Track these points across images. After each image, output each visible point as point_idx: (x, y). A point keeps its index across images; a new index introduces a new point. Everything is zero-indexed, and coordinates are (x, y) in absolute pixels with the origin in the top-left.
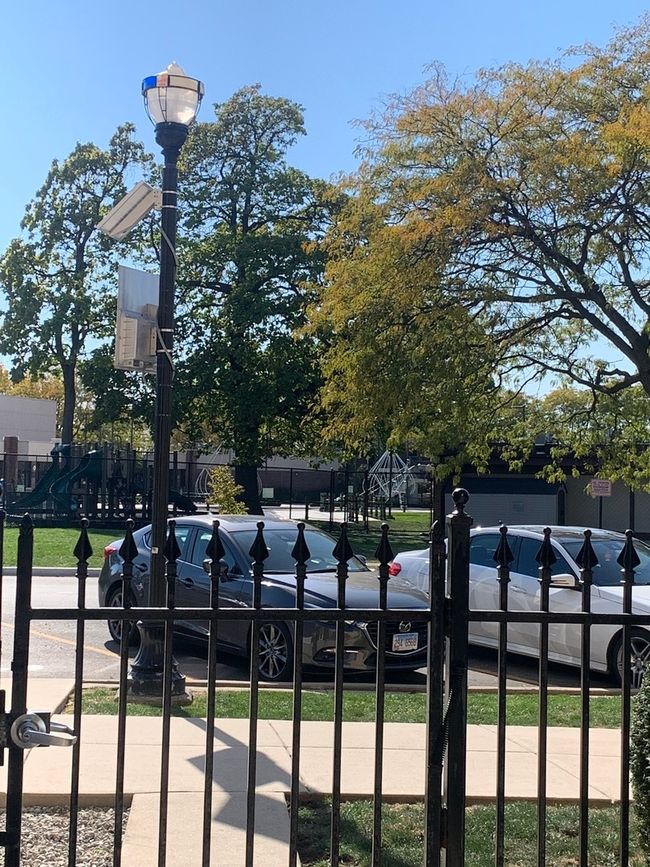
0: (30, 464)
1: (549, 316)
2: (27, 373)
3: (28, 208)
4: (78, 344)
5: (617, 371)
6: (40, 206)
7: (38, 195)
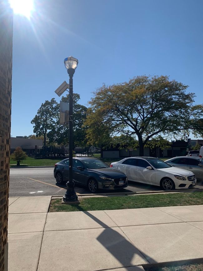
0: (39, 149)
1: (121, 123)
2: (38, 136)
3: (38, 110)
4: (46, 131)
5: (131, 132)
6: (40, 110)
7: (40, 109)
